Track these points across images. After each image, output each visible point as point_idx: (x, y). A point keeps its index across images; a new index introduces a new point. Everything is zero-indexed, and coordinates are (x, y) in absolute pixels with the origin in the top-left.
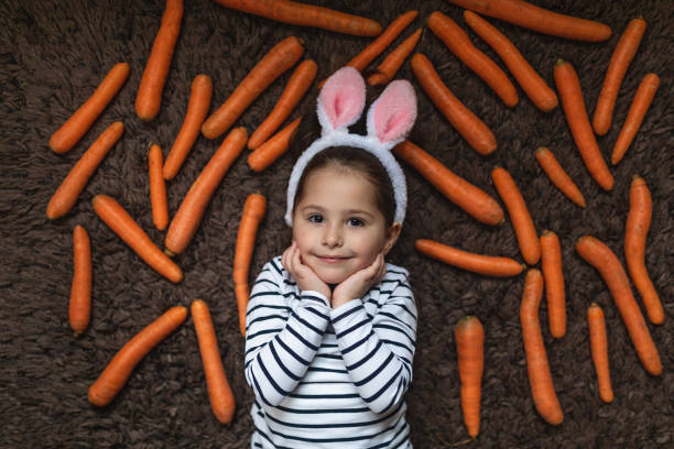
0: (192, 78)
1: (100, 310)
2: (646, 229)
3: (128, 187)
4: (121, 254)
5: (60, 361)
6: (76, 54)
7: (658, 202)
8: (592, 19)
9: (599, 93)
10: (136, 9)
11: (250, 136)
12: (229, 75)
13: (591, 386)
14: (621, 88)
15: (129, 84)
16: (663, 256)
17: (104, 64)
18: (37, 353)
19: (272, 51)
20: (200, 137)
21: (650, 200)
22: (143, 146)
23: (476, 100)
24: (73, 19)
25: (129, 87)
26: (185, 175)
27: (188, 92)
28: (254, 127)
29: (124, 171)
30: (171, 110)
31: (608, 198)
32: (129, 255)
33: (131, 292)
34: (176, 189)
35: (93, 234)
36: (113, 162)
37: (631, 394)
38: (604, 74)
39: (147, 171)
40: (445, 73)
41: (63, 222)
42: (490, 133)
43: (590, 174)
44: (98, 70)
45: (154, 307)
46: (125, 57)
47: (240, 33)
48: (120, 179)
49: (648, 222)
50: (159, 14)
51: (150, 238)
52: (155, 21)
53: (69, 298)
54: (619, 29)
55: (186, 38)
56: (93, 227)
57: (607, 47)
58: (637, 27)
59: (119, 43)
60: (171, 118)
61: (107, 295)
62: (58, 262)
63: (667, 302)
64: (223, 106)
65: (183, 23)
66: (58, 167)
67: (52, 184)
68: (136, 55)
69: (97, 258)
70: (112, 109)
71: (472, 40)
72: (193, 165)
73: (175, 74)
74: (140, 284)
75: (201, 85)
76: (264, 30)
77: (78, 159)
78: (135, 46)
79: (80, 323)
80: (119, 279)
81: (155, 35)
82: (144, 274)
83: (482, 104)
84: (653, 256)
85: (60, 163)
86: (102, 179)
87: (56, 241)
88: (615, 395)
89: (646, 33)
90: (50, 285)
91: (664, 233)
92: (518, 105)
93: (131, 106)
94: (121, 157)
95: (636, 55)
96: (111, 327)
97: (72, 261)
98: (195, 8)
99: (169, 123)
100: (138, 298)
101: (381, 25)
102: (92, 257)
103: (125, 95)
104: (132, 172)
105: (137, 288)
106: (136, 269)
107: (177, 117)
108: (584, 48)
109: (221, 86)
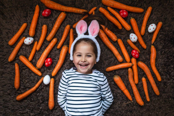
0: (42, 26)
1: (22, 84)
2: (155, 58)
3: (28, 53)
4: (27, 70)
5: (13, 97)
6: (14, 21)
7: (158, 51)
8: (139, 7)
9: (142, 25)
10: (28, 10)
12: (51, 25)
13: (144, 97)
14: (147, 24)
15: (27, 28)
16: (160, 64)
17: (21, 24)
18: (7, 95)
20: (45, 40)
21: (156, 51)
24: (13, 13)
25: (27, 29)
26: (42, 50)
27: (41, 29)
30: (38, 34)
31: (145, 51)
32: (29, 70)
33: (30, 79)
34: (40, 53)
35: (19, 65)
37: (154, 99)
38: (143, 20)
41: (13, 62)
42: (116, 36)
43: (141, 45)
45: (35, 82)
46: (26, 21)
47: (54, 15)
48: (26, 51)
49: (156, 56)
50: (34, 11)
51: (33, 65)
52: (33, 13)
53: (14, 81)
54: (146, 10)
55: (41, 16)
56: (20, 63)
57: (143, 14)
58: (150, 9)
59: (24, 18)
60: (38, 36)
61: (24, 80)
62: (11, 72)
63: (162, 76)
65: (40, 13)
66: (11, 49)
67: (10, 53)
68: (29, 21)
69: (21, 71)
70: (23, 34)
71: (110, 14)
72: (43, 47)
73: (38, 25)
75: (44, 27)
77: (15, 47)
78: (28, 19)
79: (17, 87)
80: (26, 76)
81: (33, 16)
82: (33, 74)
84: (157, 65)
85: (11, 48)
86: (21, 51)
87: (11, 67)
88: (150, 100)
89: (152, 10)
90: (9, 78)
91: (160, 59)
92: (122, 29)
93: (28, 33)
95: (150, 16)
96: (25, 88)
97: (15, 72)
98: (42, 9)
99: (37, 37)
100: (31, 80)
102: (19, 71)
103: (26, 31)
104: (29, 50)
105: (31, 78)
106: (30, 73)
107: (39, 35)
108: (137, 14)
109: (50, 27)
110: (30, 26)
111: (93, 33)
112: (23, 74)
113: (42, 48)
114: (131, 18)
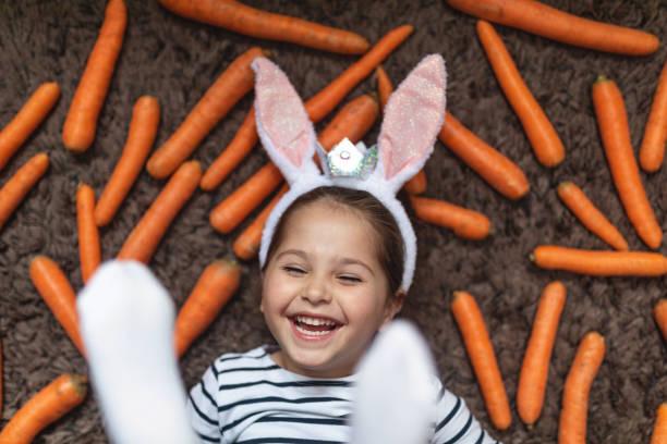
0: (134, 101)
3: (51, 235)
4: (39, 320)
8: (633, 27)
9: (646, 120)
10: (71, 20)
11: (203, 172)
12: (181, 98)
15: (59, 109)
17: (30, 85)
19: (232, 66)
20: (142, 173)
22: (73, 183)
23: (489, 128)
25: (56, 109)
26: (124, 221)
27: (129, 118)
28: (209, 160)
29: (48, 214)
30: (109, 140)
32: (49, 321)
33: (50, 369)
34: (112, 238)
36: (35, 204)
39: (75, 215)
44: (23, 92)
47: (195, 48)
48: (42, 225)
50: (99, 26)
52: (92, 33)
55: (130, 53)
59: (49, 60)
60: (108, 151)
61: (19, 374)
64: (173, 137)
65: (126, 36)
68: (69, 74)
70: (37, 139)
72: (133, 209)
73: (114, 97)
74: (61, 359)
75: (146, 108)
76: (225, 44)
78: (68, 63)
80: (34, 352)
81: (92, 49)
83: (496, 133)
86: (20, 225)
93: (58, 135)
94: (44, 197)
98: (143, 18)
101: (369, 40)
103: (54, 121)
104: (57, 217)
105: (57, 364)
107: (116, 148)
108: (625, 62)
109: (171, 110)
110: (73, 95)
112: (17, 343)
113: (125, 215)
114: (601, 78)
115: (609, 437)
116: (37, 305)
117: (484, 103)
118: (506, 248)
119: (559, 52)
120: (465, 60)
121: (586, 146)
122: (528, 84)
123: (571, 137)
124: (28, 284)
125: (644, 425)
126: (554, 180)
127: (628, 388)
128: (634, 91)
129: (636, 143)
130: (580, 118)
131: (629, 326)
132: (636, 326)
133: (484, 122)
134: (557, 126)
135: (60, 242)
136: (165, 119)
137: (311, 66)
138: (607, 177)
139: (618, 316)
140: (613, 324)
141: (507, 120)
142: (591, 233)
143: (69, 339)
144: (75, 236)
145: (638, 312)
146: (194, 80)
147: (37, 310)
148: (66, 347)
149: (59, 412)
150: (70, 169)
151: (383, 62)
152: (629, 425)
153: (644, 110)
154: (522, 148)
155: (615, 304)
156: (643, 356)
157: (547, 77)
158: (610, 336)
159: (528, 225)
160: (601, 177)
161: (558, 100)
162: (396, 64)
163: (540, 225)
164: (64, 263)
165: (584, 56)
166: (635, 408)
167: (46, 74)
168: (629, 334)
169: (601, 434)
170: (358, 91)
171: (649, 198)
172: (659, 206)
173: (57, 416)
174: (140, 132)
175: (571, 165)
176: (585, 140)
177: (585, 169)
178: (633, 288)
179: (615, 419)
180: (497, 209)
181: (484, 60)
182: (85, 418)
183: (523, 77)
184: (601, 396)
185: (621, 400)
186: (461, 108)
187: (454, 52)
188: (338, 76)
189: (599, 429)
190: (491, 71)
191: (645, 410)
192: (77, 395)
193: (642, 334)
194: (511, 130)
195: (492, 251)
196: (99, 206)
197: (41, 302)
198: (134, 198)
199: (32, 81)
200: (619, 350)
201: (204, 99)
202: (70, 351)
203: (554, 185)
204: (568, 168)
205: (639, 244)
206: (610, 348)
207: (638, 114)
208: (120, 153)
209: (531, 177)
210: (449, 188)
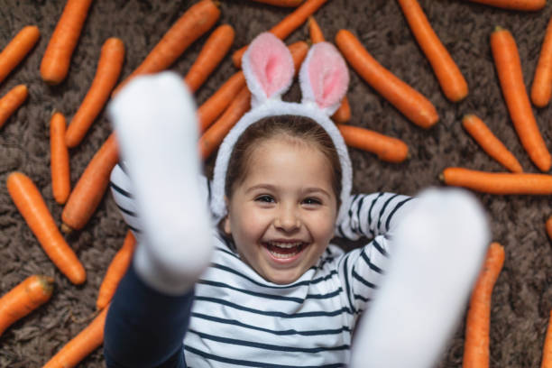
0: (102, 42)
3: (27, 155)
4: (13, 229)
9: (536, 64)
12: (143, 40)
15: (38, 49)
17: (14, 29)
19: (187, 13)
22: (48, 112)
23: (404, 70)
25: (35, 48)
26: (91, 144)
27: (98, 57)
29: (25, 137)
32: (22, 230)
33: (21, 272)
34: (80, 159)
36: (14, 129)
38: (540, 44)
39: (48, 139)
40: (371, 41)
44: (8, 35)
46: (39, 20)
48: (19, 147)
57: (542, 16)
59: (31, 8)
68: (48, 20)
72: (99, 133)
73: (86, 40)
74: (32, 263)
75: (112, 48)
78: (48, 12)
80: (8, 257)
83: (410, 74)
93: (37, 70)
94: (23, 124)
103: (34, 58)
104: (33, 140)
105: (28, 268)
106: (29, 245)
107: (86, 82)
108: (517, 17)
109: (135, 52)
110: (50, 37)
111: (325, 96)
113: (91, 139)
114: (498, 29)
115: (510, 335)
116: (13, 216)
117: (399, 50)
118: (419, 170)
119: (462, 9)
120: (383, 13)
121: (486, 86)
122: (437, 33)
123: (473, 77)
124: (6, 198)
125: (539, 324)
126: (460, 113)
127: (525, 291)
128: (525, 41)
129: (528, 83)
130: (480, 63)
131: (525, 239)
132: (531, 239)
133: (399, 65)
134: (462, 68)
135: (34, 162)
136: (129, 58)
137: (254, 17)
138: (504, 111)
139: (515, 229)
140: (511, 237)
141: (419, 63)
142: (491, 158)
143: (40, 246)
144: (48, 157)
145: (532, 227)
146: (154, 27)
147: (12, 220)
148: (36, 252)
149: (28, 308)
150: (46, 100)
151: (315, 13)
152: (527, 324)
153: (534, 57)
154: (433, 86)
155: (513, 218)
156: (537, 264)
157: (452, 27)
158: (508, 248)
159: (438, 152)
160: (499, 111)
161: (462, 47)
162: (325, 16)
163: (447, 151)
164: (37, 179)
165: (482, 12)
166: (532, 310)
167: (29, 20)
168: (525, 246)
169: (503, 331)
170: (294, 38)
171: (540, 129)
172: (548, 137)
173: (26, 312)
174: (107, 67)
175: (473, 102)
176: (485, 80)
177: (485, 104)
178: (527, 206)
179: (513, 320)
180: (411, 138)
181: (400, 14)
182: (51, 315)
183: (432, 27)
184: (502, 299)
185: (519, 302)
186: (381, 53)
187: (375, 6)
188: (277, 24)
189: (501, 328)
190: (406, 22)
191: (539, 310)
192: (44, 293)
193: (536, 245)
194: (422, 70)
195: (407, 174)
196: (69, 130)
197: (17, 213)
198: (100, 125)
199: (16, 26)
200: (517, 259)
201: (162, 41)
202: (40, 256)
203: (459, 118)
204: (471, 104)
205: (532, 169)
206: (508, 257)
207: (529, 60)
208: (89, 87)
209: (440, 111)
210: (371, 119)
